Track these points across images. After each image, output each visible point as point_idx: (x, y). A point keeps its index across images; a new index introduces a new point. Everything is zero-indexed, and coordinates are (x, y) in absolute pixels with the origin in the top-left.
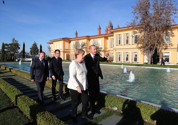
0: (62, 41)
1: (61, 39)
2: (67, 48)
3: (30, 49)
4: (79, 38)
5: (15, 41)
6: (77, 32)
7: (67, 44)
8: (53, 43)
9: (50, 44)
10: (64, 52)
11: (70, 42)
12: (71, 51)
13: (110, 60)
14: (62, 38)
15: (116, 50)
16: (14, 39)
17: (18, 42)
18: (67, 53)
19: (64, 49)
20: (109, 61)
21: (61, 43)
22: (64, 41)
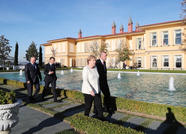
0: (67, 42)
1: (65, 39)
2: (72, 51)
3: (27, 51)
4: (84, 38)
5: (4, 40)
6: (80, 30)
7: (72, 45)
8: (51, 45)
9: (45, 46)
10: (69, 57)
11: (76, 44)
12: (77, 54)
13: (136, 67)
14: (67, 38)
15: (149, 53)
16: (2, 37)
17: (8, 41)
18: (73, 58)
19: (69, 53)
20: (134, 67)
21: (65, 44)
22: (69, 41)
